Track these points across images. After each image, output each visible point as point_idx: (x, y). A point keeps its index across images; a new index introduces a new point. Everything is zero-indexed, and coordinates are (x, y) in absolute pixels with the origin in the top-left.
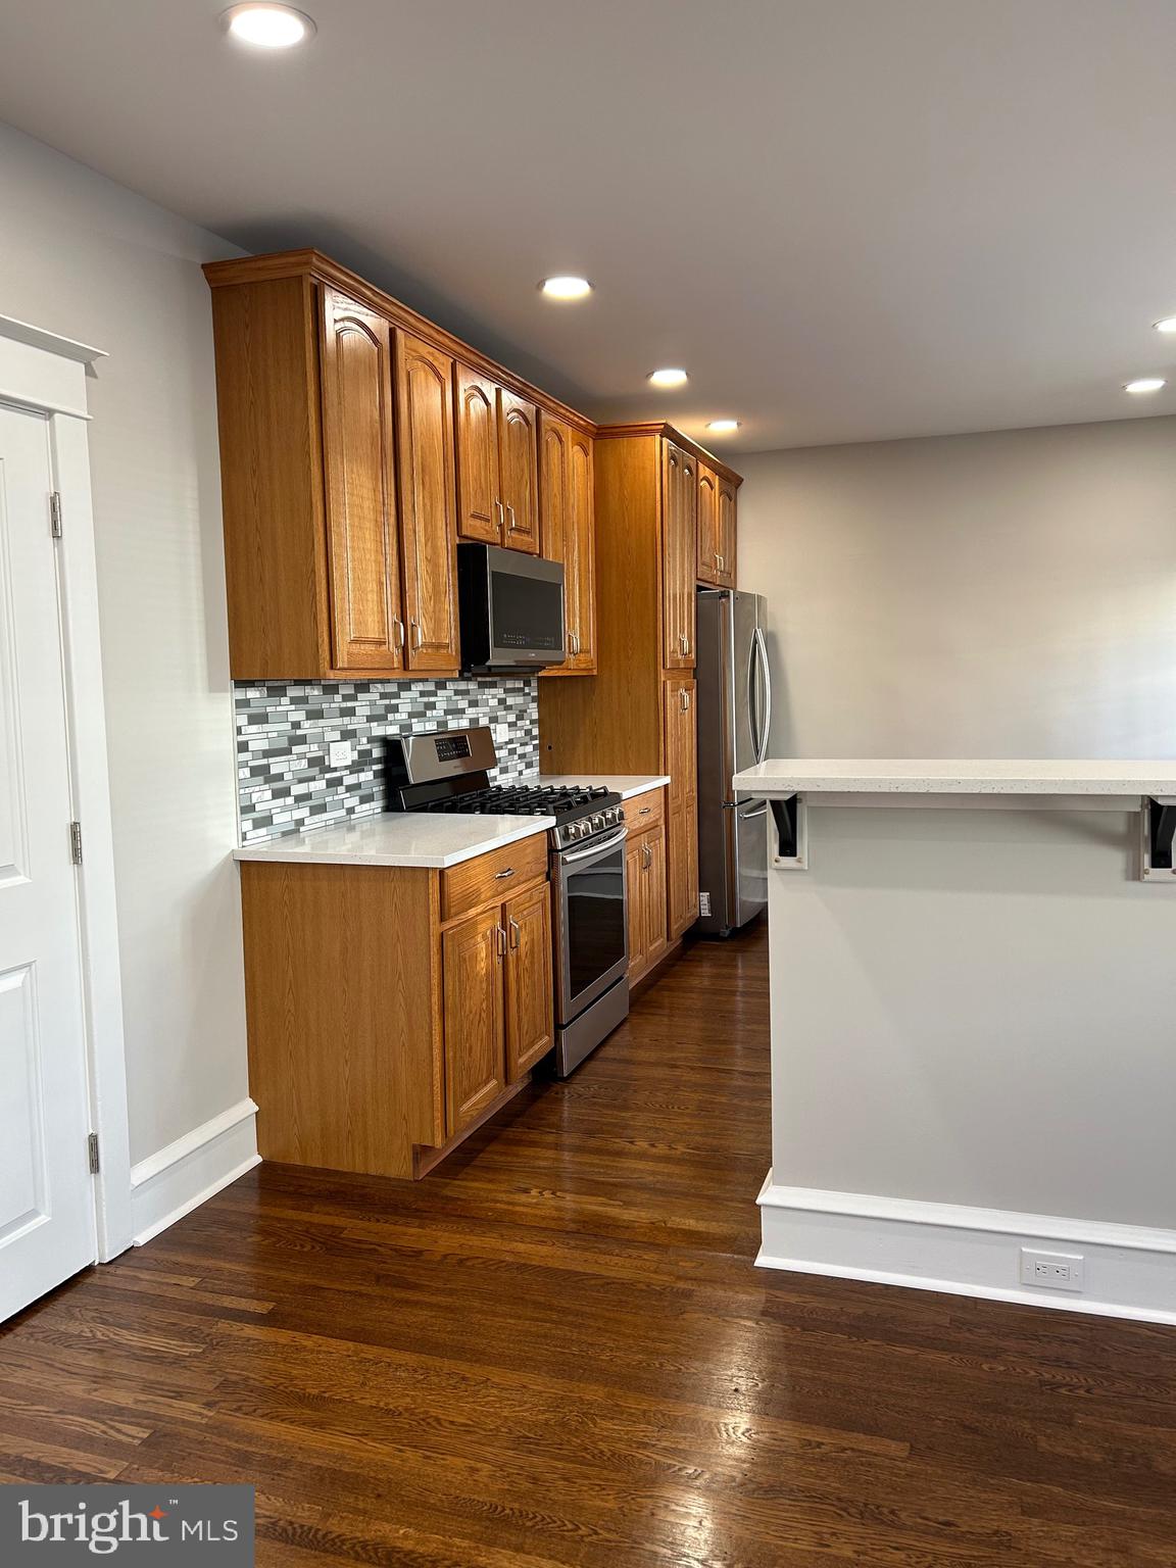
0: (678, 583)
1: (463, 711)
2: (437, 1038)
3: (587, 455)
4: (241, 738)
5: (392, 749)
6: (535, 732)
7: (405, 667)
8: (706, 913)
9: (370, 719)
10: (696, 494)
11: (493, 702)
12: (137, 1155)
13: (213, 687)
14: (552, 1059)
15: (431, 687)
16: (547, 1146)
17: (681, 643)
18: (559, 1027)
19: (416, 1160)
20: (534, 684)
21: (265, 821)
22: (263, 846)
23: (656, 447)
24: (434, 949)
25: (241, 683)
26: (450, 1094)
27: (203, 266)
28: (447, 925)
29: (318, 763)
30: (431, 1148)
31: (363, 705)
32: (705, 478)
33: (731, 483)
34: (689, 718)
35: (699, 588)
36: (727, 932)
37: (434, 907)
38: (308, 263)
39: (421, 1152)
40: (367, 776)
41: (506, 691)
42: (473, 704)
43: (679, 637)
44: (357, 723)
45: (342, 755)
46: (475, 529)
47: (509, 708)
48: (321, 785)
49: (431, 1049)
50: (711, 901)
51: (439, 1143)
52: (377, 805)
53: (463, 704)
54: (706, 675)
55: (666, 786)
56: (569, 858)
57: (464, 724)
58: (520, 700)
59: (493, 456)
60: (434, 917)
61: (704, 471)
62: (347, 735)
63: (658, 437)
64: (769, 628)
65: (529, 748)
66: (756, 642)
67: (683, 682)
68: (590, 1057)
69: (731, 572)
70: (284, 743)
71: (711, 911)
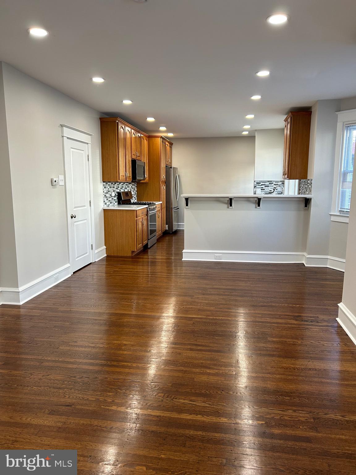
0: (163, 165)
1: (127, 188)
2: (136, 235)
3: (147, 141)
4: (104, 190)
5: (119, 194)
6: (136, 193)
7: (126, 180)
8: (167, 229)
9: (116, 189)
10: (166, 147)
11: (131, 187)
12: (97, 248)
13: (101, 183)
14: (147, 244)
15: (123, 184)
16: (146, 258)
17: (164, 177)
18: (148, 240)
19: (132, 253)
20: (136, 184)
21: (106, 204)
22: (106, 208)
23: (159, 140)
24: (135, 222)
25: (104, 182)
26: (137, 243)
27: (100, 118)
28: (137, 218)
29: (111, 195)
30: (135, 251)
31: (116, 186)
32: (167, 145)
33: (171, 144)
34: (165, 191)
35: (166, 166)
36: (171, 232)
37: (135, 216)
38: (117, 119)
39: (133, 252)
40: (116, 198)
41: (132, 185)
42: (128, 187)
43: (163, 176)
44: (115, 189)
45: (113, 194)
46: (134, 157)
47: (133, 188)
48: (111, 199)
49: (135, 237)
50: (168, 226)
51: (136, 250)
52: (117, 203)
53: (127, 187)
54: (167, 183)
55: (161, 203)
56: (150, 212)
57: (127, 191)
58: (134, 187)
59: (135, 144)
60: (135, 217)
61: (167, 143)
62: (114, 191)
63: (160, 138)
64: (179, 174)
65: (135, 196)
66: (176, 177)
67: (164, 184)
68: (152, 246)
69: (171, 163)
70: (107, 192)
71: (168, 228)
